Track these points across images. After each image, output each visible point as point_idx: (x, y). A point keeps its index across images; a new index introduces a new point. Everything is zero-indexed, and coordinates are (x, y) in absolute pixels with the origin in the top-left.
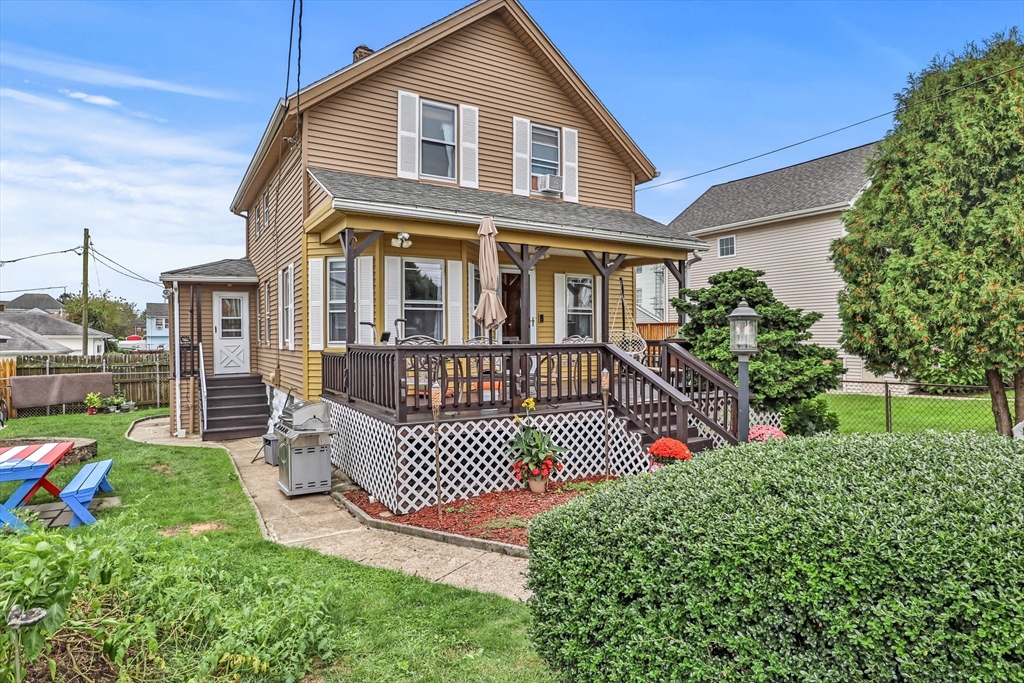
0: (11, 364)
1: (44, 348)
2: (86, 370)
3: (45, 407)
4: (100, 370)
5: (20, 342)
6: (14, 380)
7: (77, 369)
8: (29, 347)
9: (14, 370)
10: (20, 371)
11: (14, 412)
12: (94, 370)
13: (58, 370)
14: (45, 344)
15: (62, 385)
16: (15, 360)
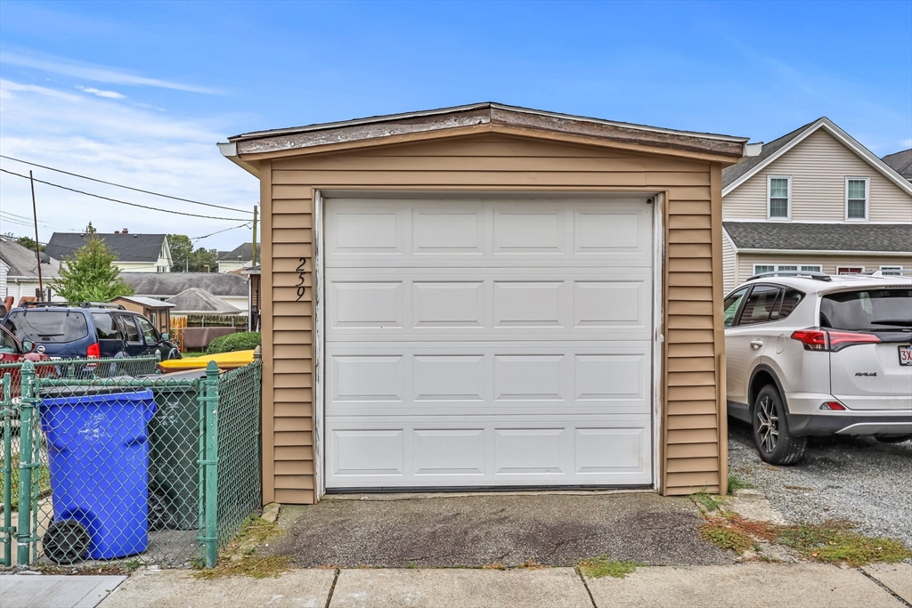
0: (184, 320)
1: (215, 309)
2: (223, 325)
3: (201, 347)
4: (231, 326)
5: (201, 304)
6: (186, 330)
7: (218, 325)
8: (206, 308)
9: (186, 323)
10: (189, 324)
11: (185, 350)
12: (228, 325)
13: (208, 324)
14: (216, 306)
15: (209, 334)
16: (186, 317)
